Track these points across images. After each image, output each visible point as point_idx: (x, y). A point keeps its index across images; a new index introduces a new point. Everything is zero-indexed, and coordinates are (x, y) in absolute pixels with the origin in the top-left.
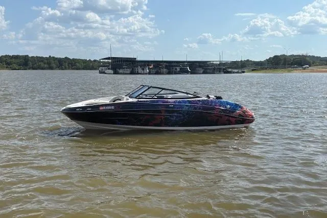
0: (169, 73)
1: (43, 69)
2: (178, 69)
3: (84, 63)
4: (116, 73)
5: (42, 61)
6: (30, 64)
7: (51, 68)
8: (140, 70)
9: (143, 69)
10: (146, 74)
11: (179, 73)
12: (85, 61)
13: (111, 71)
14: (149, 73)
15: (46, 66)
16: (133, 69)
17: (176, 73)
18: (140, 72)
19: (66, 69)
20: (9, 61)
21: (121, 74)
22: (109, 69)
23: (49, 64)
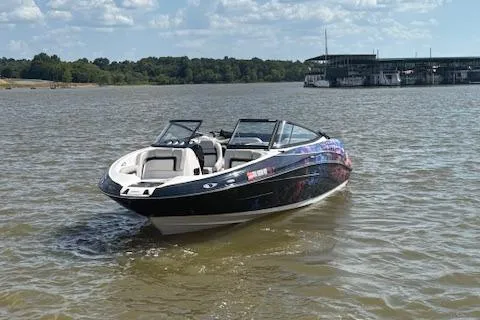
0: (445, 82)
1: (212, 81)
2: (464, 75)
3: (286, 68)
4: (334, 85)
5: (211, 67)
6: (190, 72)
7: (226, 80)
8: (383, 79)
9: (390, 78)
10: (396, 85)
11: (465, 82)
12: (289, 65)
13: (326, 83)
14: (403, 84)
15: (218, 76)
16: (368, 78)
17: (459, 83)
18: (383, 81)
19: (252, 80)
20: (154, 67)
21: (346, 86)
22: (322, 79)
23: (223, 71)
